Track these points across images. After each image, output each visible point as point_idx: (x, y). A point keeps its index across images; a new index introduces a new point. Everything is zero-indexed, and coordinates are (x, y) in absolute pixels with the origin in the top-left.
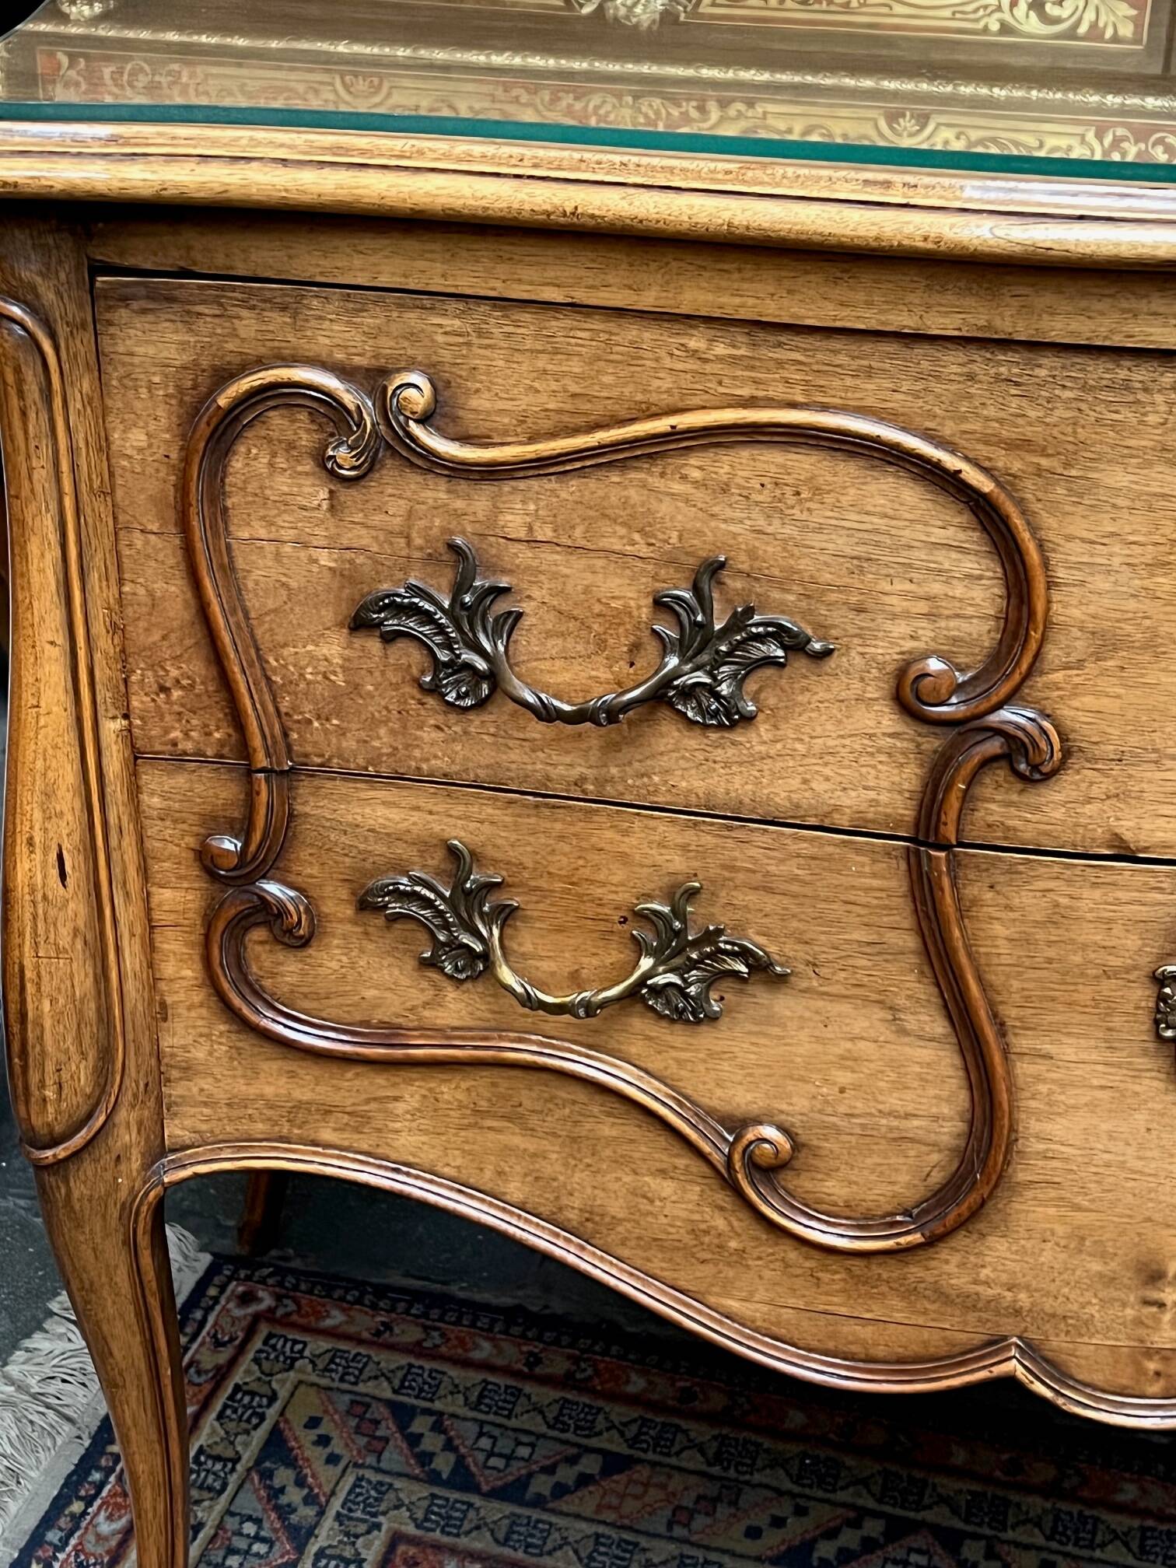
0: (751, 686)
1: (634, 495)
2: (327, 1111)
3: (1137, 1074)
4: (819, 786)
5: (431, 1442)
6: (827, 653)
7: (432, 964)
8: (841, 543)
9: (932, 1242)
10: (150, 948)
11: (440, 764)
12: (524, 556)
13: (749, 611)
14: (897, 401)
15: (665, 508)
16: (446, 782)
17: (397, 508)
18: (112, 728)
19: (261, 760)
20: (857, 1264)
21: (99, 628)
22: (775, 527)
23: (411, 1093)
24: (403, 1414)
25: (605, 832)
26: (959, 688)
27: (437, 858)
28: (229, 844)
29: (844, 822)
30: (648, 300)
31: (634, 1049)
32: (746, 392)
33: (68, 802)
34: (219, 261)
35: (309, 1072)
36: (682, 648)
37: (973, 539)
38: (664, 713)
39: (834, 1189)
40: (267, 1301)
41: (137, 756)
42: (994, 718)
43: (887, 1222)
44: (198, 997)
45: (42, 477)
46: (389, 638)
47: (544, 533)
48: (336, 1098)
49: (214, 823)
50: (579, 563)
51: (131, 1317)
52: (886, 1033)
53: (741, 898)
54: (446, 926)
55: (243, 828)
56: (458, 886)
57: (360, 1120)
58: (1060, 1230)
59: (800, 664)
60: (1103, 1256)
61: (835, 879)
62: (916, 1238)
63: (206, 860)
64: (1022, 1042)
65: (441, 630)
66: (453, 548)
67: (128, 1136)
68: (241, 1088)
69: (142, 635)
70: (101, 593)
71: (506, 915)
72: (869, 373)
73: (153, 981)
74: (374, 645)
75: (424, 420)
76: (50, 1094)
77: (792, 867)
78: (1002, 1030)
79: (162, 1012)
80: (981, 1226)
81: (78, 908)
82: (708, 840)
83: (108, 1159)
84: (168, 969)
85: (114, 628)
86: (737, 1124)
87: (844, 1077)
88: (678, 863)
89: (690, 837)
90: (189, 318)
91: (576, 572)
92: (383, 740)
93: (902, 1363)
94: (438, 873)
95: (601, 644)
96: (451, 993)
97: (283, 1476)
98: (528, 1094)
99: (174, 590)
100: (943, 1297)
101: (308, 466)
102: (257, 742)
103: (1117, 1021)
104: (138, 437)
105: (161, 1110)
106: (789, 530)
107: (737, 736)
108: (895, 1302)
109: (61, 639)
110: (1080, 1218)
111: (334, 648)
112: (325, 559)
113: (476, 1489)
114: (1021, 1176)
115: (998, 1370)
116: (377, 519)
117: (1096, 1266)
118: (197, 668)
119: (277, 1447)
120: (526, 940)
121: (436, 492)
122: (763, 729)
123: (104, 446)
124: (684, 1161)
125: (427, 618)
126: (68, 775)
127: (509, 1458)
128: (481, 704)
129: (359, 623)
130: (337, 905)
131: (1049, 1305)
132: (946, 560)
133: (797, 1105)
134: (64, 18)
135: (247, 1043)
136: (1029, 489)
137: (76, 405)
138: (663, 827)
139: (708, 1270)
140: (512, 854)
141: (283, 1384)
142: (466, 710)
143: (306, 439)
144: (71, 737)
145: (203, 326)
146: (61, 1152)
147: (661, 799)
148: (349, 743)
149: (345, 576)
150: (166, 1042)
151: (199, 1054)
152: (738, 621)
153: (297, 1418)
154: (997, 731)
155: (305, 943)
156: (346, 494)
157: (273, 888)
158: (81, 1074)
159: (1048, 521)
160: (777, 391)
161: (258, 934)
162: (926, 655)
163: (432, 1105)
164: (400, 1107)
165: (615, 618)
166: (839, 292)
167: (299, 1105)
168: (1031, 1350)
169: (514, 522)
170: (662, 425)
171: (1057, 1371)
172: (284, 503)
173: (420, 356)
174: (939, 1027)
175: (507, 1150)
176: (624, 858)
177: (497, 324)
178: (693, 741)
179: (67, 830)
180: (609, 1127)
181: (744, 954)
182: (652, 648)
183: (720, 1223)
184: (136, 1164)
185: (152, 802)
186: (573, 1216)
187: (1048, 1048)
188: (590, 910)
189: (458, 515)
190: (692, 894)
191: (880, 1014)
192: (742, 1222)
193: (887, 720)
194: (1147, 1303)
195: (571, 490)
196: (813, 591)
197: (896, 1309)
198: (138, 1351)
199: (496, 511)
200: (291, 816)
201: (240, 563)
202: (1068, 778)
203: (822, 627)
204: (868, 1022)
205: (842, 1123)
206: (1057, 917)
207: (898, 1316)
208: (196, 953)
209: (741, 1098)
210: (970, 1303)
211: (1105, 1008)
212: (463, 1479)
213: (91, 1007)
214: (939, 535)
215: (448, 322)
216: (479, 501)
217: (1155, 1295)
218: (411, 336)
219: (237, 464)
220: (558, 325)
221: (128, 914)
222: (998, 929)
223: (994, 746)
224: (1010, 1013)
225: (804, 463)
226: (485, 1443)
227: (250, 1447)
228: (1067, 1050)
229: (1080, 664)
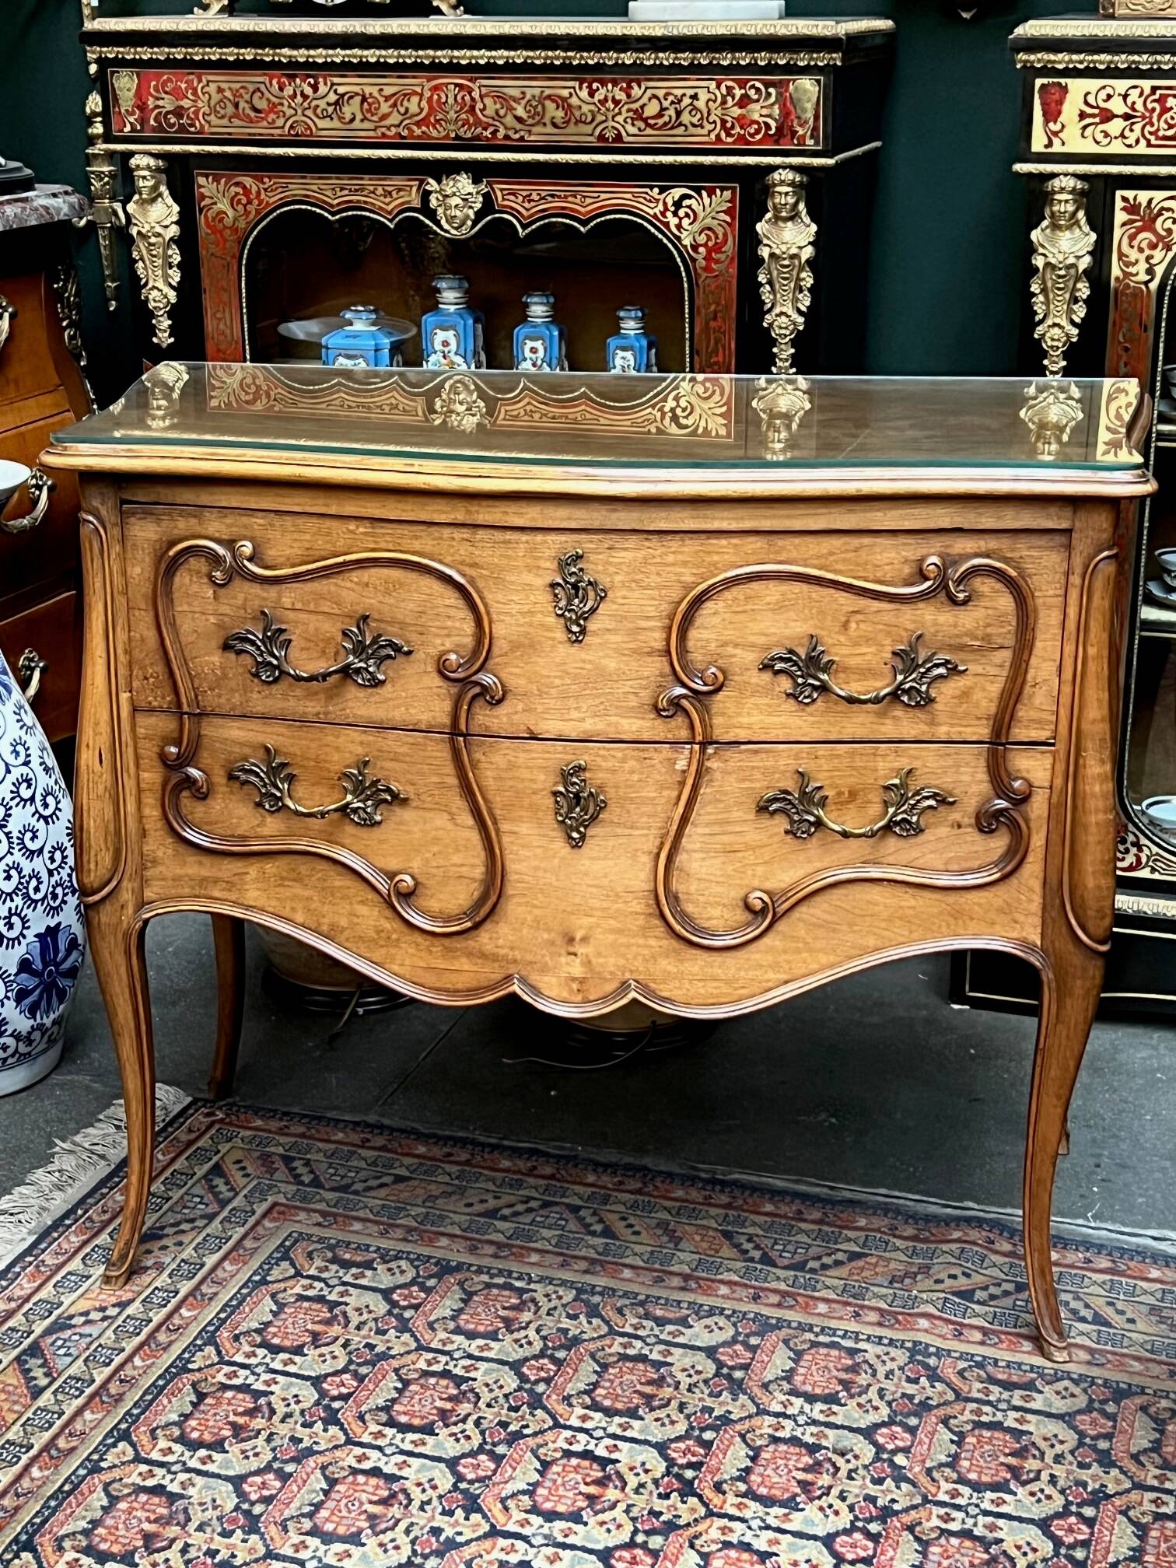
0: (383, 668)
1: (333, 588)
2: (216, 881)
3: (552, 840)
4: (413, 711)
5: (301, 1170)
6: (410, 653)
7: (259, 805)
8: (411, 606)
9: (477, 926)
10: (139, 802)
11: (260, 709)
12: (291, 615)
13: (380, 636)
14: (428, 549)
15: (344, 593)
16: (264, 717)
17: (241, 596)
18: (124, 696)
19: (186, 708)
20: (446, 942)
21: (120, 651)
22: (387, 600)
23: (253, 870)
24: (287, 1160)
25: (330, 737)
26: (460, 666)
27: (261, 753)
28: (173, 750)
29: (423, 727)
30: (333, 510)
31: (347, 841)
32: (372, 546)
33: (104, 728)
34: (170, 500)
35: (207, 860)
36: (354, 652)
37: (461, 603)
38: (349, 681)
39: (434, 905)
40: (220, 1115)
41: (135, 710)
42: (474, 678)
43: (457, 918)
44: (159, 825)
45: (98, 584)
46: (239, 652)
47: (299, 606)
48: (220, 875)
49: (167, 741)
50: (313, 617)
51: (127, 995)
52: (449, 826)
53: (389, 765)
54: (265, 786)
55: (178, 743)
56: (269, 765)
57: (230, 885)
58: (529, 918)
59: (401, 659)
60: (549, 930)
61: (422, 753)
62: (469, 924)
63: (163, 757)
64: (504, 827)
65: (258, 648)
66: (263, 613)
67: (127, 896)
68: (179, 871)
69: (137, 654)
70: (122, 636)
71: (291, 779)
72: (416, 538)
73: (140, 818)
74: (232, 656)
75: (250, 559)
76: (92, 866)
77: (405, 749)
78: (495, 822)
79: (144, 834)
80: (495, 918)
81: (107, 778)
82: (371, 738)
83: (117, 906)
84: (147, 811)
85: (126, 652)
86: (391, 875)
87: (436, 849)
88: (360, 750)
89: (364, 737)
90: (158, 521)
91: (313, 623)
92: (237, 699)
93: (471, 992)
94: (262, 761)
95: (324, 652)
96: (269, 819)
97: (219, 1182)
98: (304, 867)
99: (151, 635)
100: (483, 955)
101: (206, 580)
102: (184, 700)
103: (541, 814)
104: (138, 570)
105: (144, 882)
106: (392, 601)
107: (378, 690)
108: (464, 960)
109: (104, 655)
110: (537, 912)
111: (216, 658)
112: (212, 620)
113: (323, 1188)
114: (511, 892)
115: (510, 989)
116: (232, 602)
117: (546, 936)
118: (160, 668)
119: (217, 1170)
120: (300, 790)
121: (256, 589)
122: (388, 687)
123: (124, 573)
124: (371, 895)
125: (253, 643)
126: (104, 716)
127: (343, 1177)
128: (276, 680)
129: (226, 647)
130: (220, 779)
131: (529, 957)
132: (452, 612)
133: (416, 865)
134: (149, 428)
135: (181, 848)
136: (481, 584)
137: (113, 556)
138: (354, 734)
139: (383, 951)
140: (291, 750)
141: (224, 1148)
142: (269, 683)
143: (205, 569)
144: (107, 698)
145: (164, 524)
146: (97, 897)
147: (349, 721)
148: (222, 700)
149: (220, 626)
150: (146, 848)
151: (160, 853)
152: (375, 640)
153: (229, 1160)
154: (477, 684)
155: (204, 797)
156: (222, 592)
157: (194, 772)
158: (107, 859)
159: (489, 597)
160: (383, 545)
161: (185, 794)
162: (449, 651)
163: (263, 877)
164: (248, 878)
165: (328, 641)
166: (401, 506)
167: (204, 879)
168: (523, 980)
169: (287, 601)
170: (340, 559)
171: (536, 991)
172: (196, 595)
173: (247, 533)
174: (470, 821)
175: (295, 898)
176: (337, 749)
177: (277, 521)
178: (361, 694)
179: (104, 741)
180: (341, 881)
181: (388, 790)
182: (342, 651)
183: (387, 925)
184: (130, 910)
185: (141, 731)
186: (325, 928)
187: (516, 829)
188: (325, 774)
189: (265, 599)
190: (366, 763)
191: (446, 816)
192: (397, 925)
193: (437, 681)
194: (570, 954)
195: (309, 587)
196: (403, 625)
197: (464, 964)
198: (130, 1015)
199: (280, 597)
200: (199, 735)
201: (178, 622)
202: (506, 703)
203: (408, 642)
204: (441, 820)
205: (434, 871)
206: (511, 766)
207: (466, 968)
208: (159, 803)
209: (392, 864)
210: (495, 958)
211: (534, 808)
212: (316, 1183)
213: (111, 827)
214: (448, 602)
215: (259, 521)
216: (272, 592)
217: (572, 950)
218: (245, 526)
219: (177, 579)
220: (300, 520)
221: (130, 784)
222: (489, 773)
223: (477, 690)
224: (498, 812)
225: (396, 573)
226: (332, 1171)
227: (201, 1171)
228: (524, 829)
229: (506, 654)
